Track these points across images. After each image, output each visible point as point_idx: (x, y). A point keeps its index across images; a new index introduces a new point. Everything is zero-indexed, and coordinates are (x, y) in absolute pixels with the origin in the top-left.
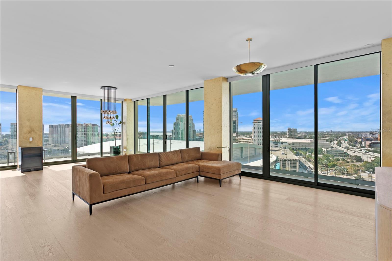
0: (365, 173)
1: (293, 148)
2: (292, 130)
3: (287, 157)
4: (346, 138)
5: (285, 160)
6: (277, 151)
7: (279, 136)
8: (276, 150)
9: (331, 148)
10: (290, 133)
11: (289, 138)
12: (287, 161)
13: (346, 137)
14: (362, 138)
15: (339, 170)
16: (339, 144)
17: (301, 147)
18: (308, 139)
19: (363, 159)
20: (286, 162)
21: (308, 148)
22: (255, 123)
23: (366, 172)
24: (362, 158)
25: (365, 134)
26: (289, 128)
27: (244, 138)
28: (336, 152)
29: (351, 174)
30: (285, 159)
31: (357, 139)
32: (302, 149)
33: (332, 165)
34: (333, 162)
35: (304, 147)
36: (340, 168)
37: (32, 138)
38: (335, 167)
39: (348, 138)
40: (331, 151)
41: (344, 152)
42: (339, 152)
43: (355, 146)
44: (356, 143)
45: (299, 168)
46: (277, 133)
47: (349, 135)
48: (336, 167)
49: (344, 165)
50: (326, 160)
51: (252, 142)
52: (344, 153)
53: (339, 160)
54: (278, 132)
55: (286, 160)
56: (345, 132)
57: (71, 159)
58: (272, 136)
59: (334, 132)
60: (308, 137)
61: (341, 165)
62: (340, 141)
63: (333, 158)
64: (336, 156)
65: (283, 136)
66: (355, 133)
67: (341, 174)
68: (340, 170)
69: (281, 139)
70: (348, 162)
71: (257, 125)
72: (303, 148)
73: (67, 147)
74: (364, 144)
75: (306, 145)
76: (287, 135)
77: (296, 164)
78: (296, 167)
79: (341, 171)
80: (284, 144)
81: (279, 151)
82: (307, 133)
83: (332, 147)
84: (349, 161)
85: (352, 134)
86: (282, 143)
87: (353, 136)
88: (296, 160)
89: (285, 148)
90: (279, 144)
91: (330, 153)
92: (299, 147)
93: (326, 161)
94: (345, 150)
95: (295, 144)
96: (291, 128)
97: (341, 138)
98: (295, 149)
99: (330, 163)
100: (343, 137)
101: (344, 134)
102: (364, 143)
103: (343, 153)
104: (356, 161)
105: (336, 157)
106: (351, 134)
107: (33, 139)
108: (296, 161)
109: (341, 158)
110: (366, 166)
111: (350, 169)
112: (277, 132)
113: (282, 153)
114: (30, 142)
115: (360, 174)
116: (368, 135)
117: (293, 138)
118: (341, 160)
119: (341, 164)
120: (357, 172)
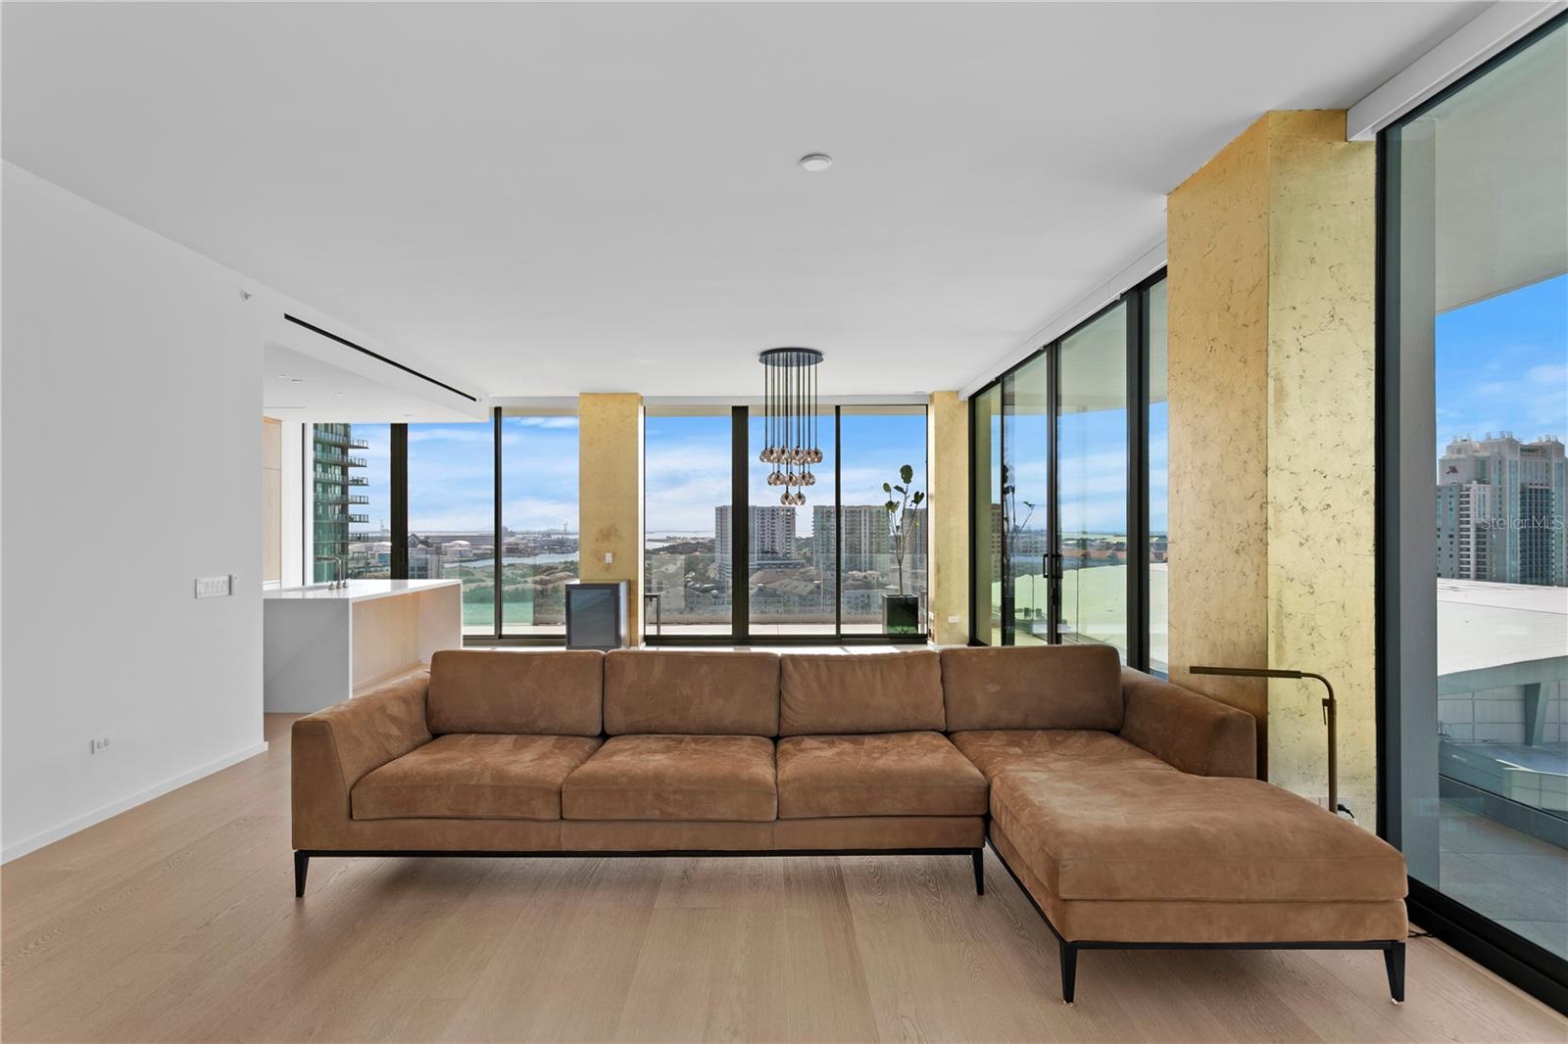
37: (611, 555)
57: (730, 633)
107: (614, 557)
114: (608, 567)
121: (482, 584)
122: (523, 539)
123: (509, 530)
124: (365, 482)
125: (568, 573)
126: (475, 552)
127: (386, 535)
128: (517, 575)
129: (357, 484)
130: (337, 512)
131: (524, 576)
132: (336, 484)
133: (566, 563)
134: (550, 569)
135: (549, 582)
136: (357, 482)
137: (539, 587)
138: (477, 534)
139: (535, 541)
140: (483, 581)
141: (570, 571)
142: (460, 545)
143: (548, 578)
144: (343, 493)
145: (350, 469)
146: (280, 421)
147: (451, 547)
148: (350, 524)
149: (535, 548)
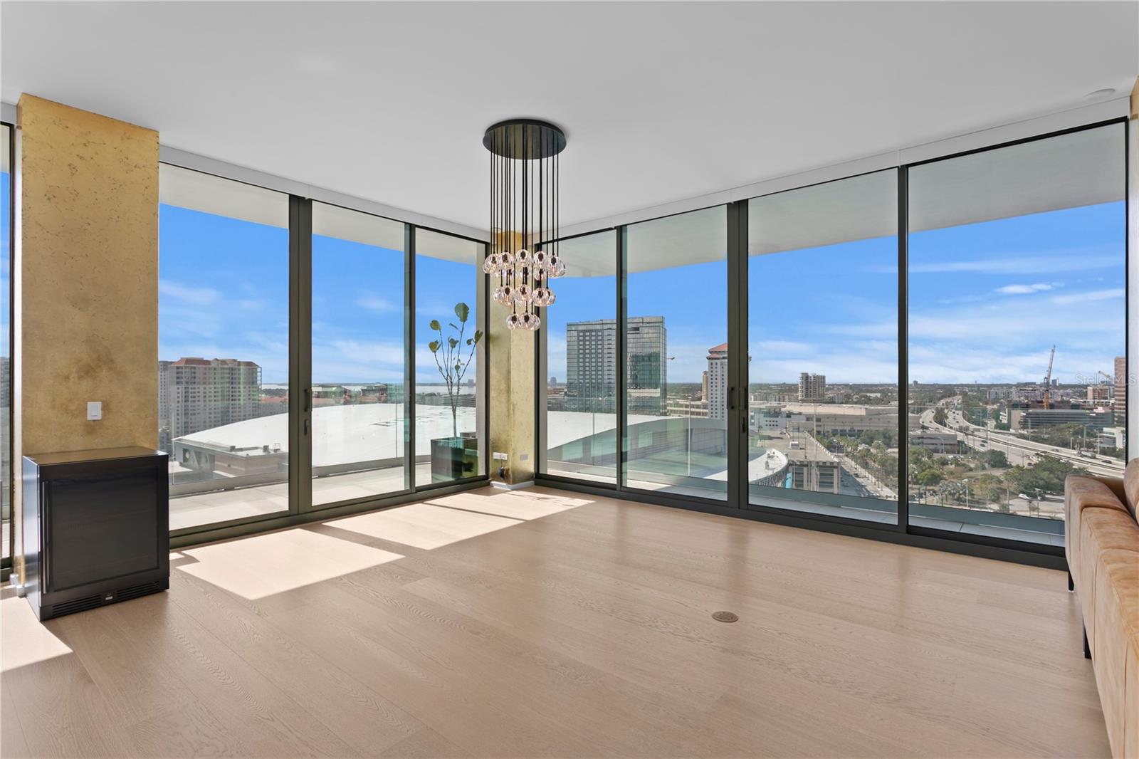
0: (1017, 498)
1: (820, 429)
2: (812, 378)
3: (806, 457)
4: (955, 402)
5: (802, 465)
6: (775, 440)
7: (777, 397)
8: (772, 436)
9: (921, 430)
10: (807, 389)
11: (803, 401)
12: (807, 466)
13: (957, 400)
14: (1001, 403)
15: (950, 491)
16: (941, 419)
17: (839, 428)
18: (856, 403)
19: (1009, 460)
20: (805, 469)
21: (858, 431)
22: (713, 359)
23: (1021, 495)
24: (1006, 456)
25: (1005, 390)
26: (803, 374)
27: (681, 402)
28: (933, 441)
29: (983, 503)
30: (801, 462)
31: (987, 404)
32: (843, 433)
33: (930, 477)
34: (930, 467)
35: (848, 429)
36: (953, 486)
37: (99, 404)
38: (938, 483)
39: (963, 402)
40: (923, 438)
41: (958, 439)
42: (944, 442)
43: (984, 424)
44: (985, 416)
45: (840, 486)
46: (771, 389)
47: (964, 394)
48: (941, 484)
49: (960, 477)
50: (913, 464)
51: (705, 414)
52: (956, 443)
53: (947, 464)
54: (772, 385)
55: (805, 463)
56: (950, 385)
58: (759, 397)
59: (923, 386)
60: (855, 400)
61: (954, 478)
62: (942, 410)
63: (930, 457)
64: (936, 451)
65: (787, 397)
66: (979, 389)
67: (955, 502)
68: (952, 491)
69: (783, 404)
70: (971, 470)
71: (719, 364)
72: (845, 431)
73: (163, 430)
74: (1006, 418)
75: (852, 423)
76: (800, 395)
77: (832, 475)
78: (832, 483)
79: (955, 494)
80: (794, 420)
81: (781, 438)
82: (851, 389)
83: (924, 427)
84: (972, 466)
85: (972, 391)
86: (787, 417)
87: (975, 397)
88: (832, 463)
89: (799, 428)
90: (779, 419)
91: (919, 444)
92: (833, 428)
93: (914, 466)
94: (961, 436)
95: (822, 420)
96: (810, 375)
97: (943, 401)
98: (824, 434)
99: (923, 471)
100: (948, 400)
101: (949, 390)
102: (1006, 415)
103: (954, 445)
104: (993, 466)
105: (936, 456)
106: (969, 391)
107: (106, 408)
108: (832, 466)
109: (951, 456)
110: (1020, 480)
111: (979, 490)
112: (769, 385)
113: (792, 445)
114: (92, 428)
115: (1006, 502)
116: (1014, 393)
117: (814, 401)
118: (951, 464)
119: (952, 473)
120: (998, 498)
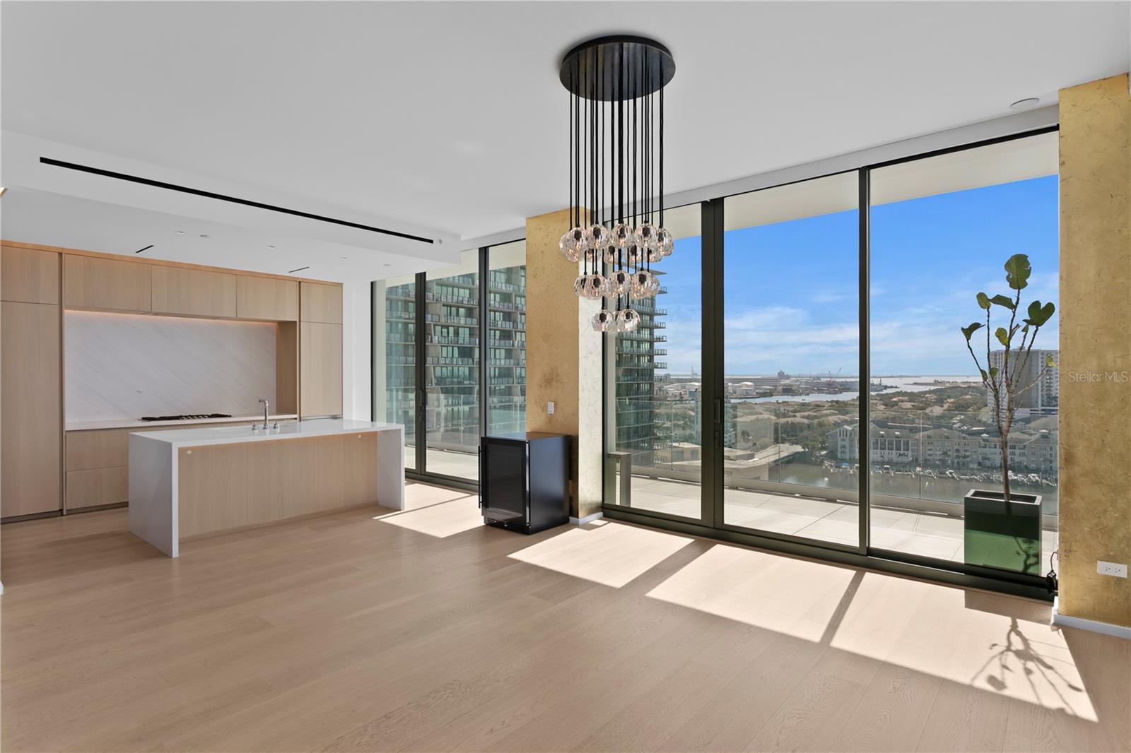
37: (553, 404)
121: (760, 417)
122: (796, 381)
123: (786, 374)
124: (664, 339)
125: (832, 411)
126: (757, 391)
127: (698, 377)
128: (788, 411)
129: (660, 341)
130: (646, 361)
131: (795, 411)
132: (646, 341)
133: (832, 401)
134: (818, 406)
135: (816, 417)
136: (659, 339)
137: (806, 421)
138: (760, 377)
139: (806, 383)
140: (761, 414)
141: (835, 410)
142: (747, 386)
143: (815, 414)
144: (650, 347)
145: (655, 330)
146: (342, 284)
147: (740, 386)
148: (655, 369)
149: (806, 389)
